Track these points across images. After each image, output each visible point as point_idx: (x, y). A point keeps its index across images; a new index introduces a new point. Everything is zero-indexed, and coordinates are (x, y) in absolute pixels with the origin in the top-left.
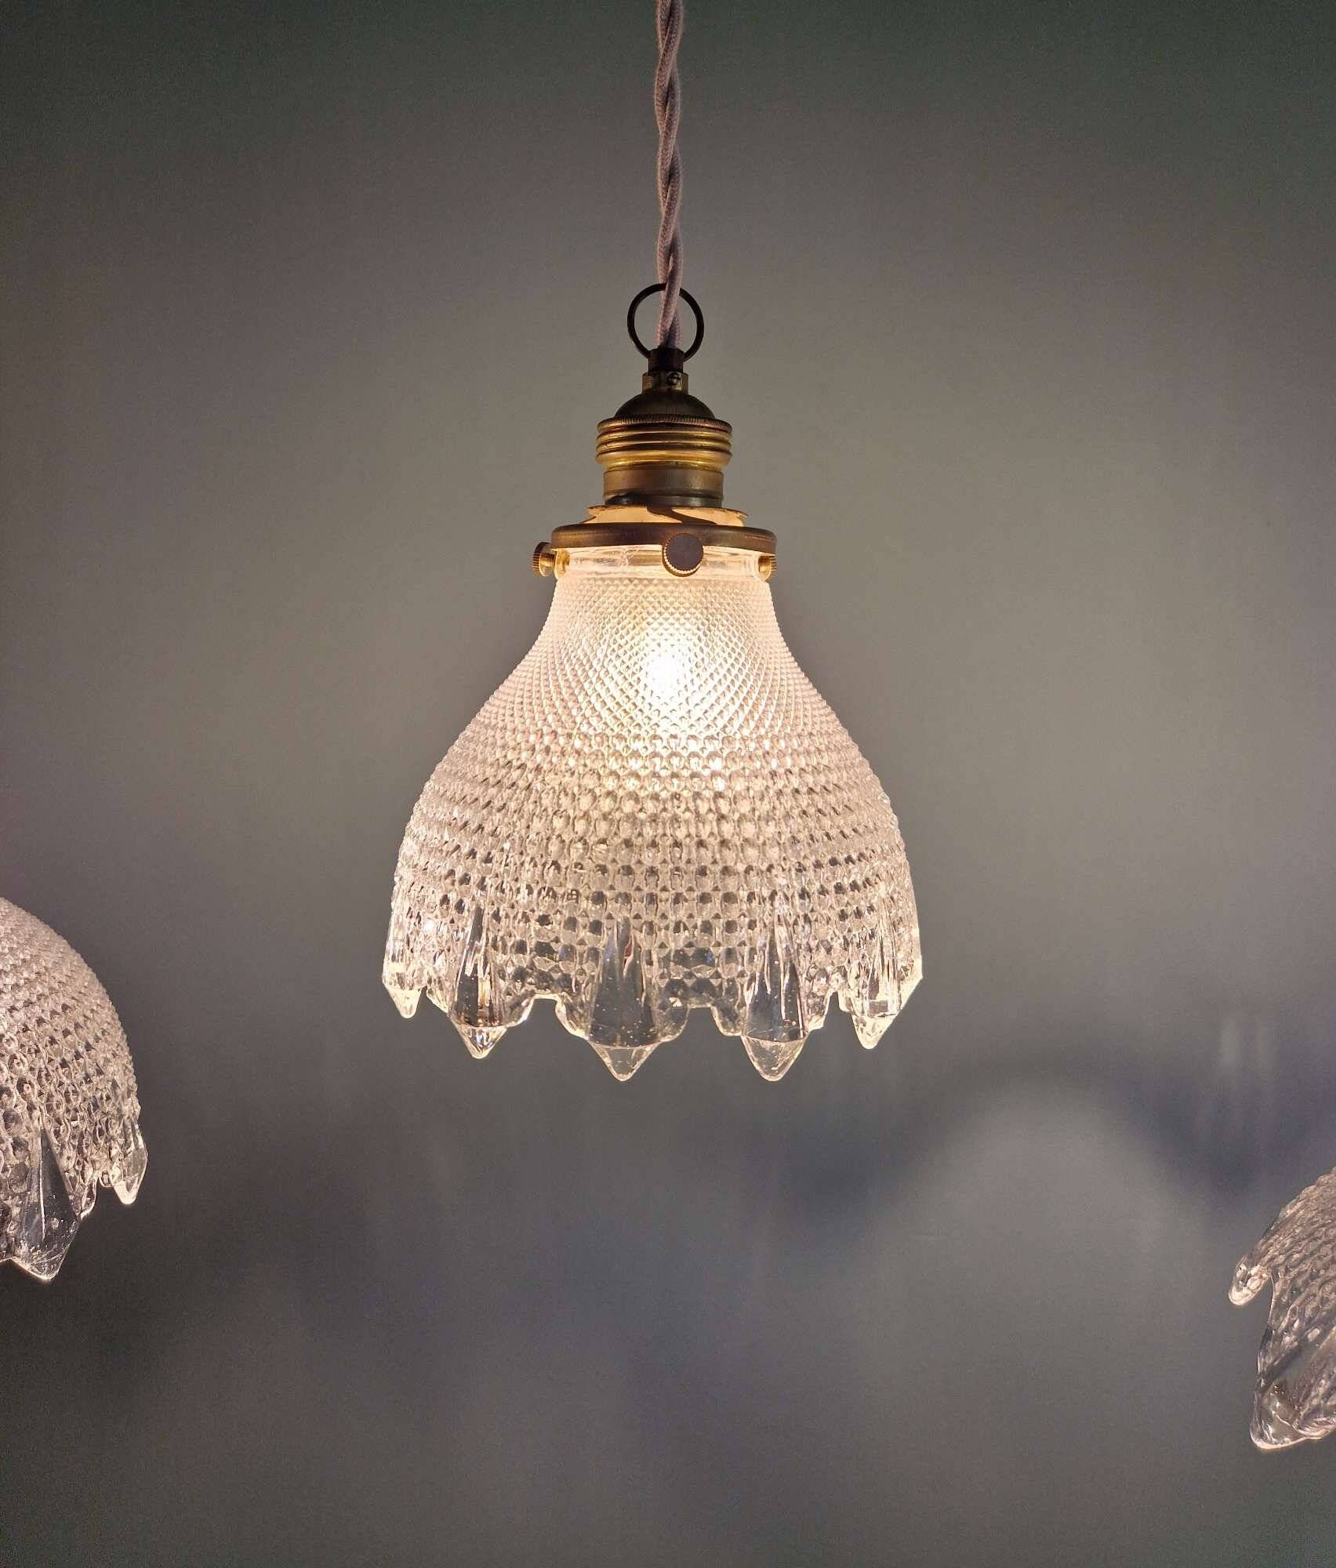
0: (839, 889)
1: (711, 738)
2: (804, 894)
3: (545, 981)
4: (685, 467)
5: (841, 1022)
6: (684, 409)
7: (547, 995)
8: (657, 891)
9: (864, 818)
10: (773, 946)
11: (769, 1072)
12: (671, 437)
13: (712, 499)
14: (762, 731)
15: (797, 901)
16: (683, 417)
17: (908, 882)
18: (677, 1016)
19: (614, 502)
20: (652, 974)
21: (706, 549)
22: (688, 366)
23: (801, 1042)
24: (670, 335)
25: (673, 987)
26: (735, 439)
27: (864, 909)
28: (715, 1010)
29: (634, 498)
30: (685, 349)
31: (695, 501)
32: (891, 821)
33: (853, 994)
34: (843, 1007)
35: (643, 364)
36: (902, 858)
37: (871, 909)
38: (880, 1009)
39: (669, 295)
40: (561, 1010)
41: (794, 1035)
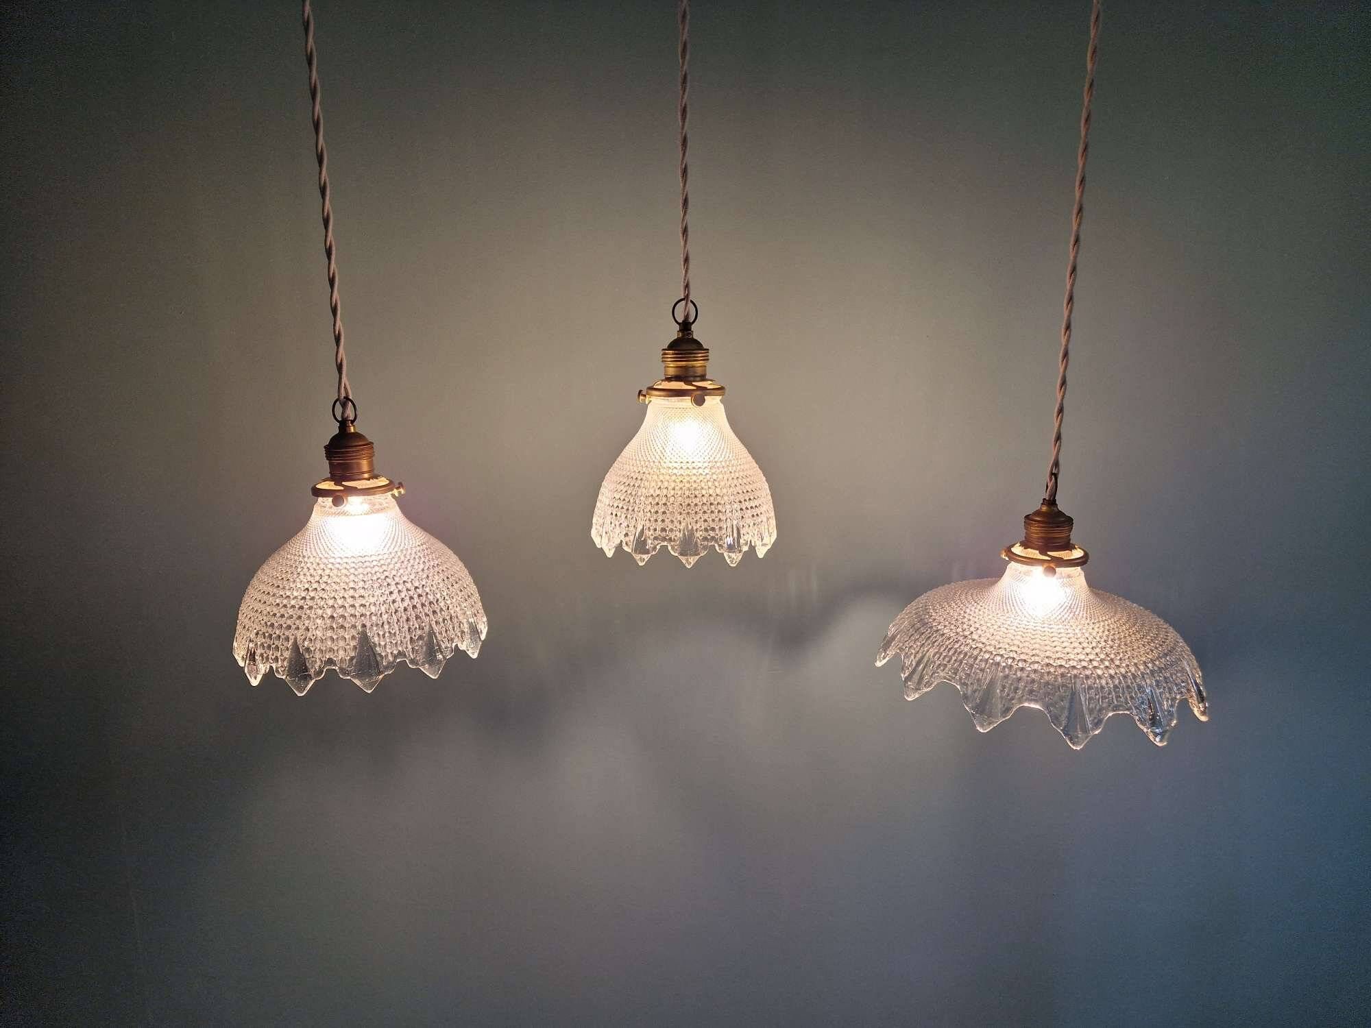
0: (752, 507)
1: (704, 462)
2: (741, 509)
3: (664, 539)
4: (693, 367)
5: (752, 549)
6: (694, 346)
7: (665, 543)
8: (690, 511)
9: (758, 485)
10: (733, 526)
11: (732, 563)
12: (690, 357)
13: (703, 378)
14: (726, 458)
15: (739, 512)
16: (694, 350)
17: (772, 506)
18: (705, 548)
19: (669, 379)
20: (698, 534)
21: (705, 397)
22: (693, 327)
23: (742, 554)
24: (687, 317)
25: (705, 539)
26: (711, 354)
27: (759, 514)
28: (716, 545)
29: (677, 378)
30: (691, 321)
31: (698, 379)
32: (766, 486)
33: (756, 540)
34: (753, 544)
35: (678, 327)
36: (770, 498)
37: (761, 513)
38: (764, 545)
39: (687, 303)
40: (670, 548)
41: (740, 551)
